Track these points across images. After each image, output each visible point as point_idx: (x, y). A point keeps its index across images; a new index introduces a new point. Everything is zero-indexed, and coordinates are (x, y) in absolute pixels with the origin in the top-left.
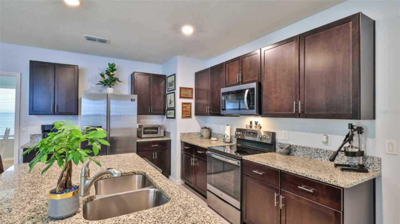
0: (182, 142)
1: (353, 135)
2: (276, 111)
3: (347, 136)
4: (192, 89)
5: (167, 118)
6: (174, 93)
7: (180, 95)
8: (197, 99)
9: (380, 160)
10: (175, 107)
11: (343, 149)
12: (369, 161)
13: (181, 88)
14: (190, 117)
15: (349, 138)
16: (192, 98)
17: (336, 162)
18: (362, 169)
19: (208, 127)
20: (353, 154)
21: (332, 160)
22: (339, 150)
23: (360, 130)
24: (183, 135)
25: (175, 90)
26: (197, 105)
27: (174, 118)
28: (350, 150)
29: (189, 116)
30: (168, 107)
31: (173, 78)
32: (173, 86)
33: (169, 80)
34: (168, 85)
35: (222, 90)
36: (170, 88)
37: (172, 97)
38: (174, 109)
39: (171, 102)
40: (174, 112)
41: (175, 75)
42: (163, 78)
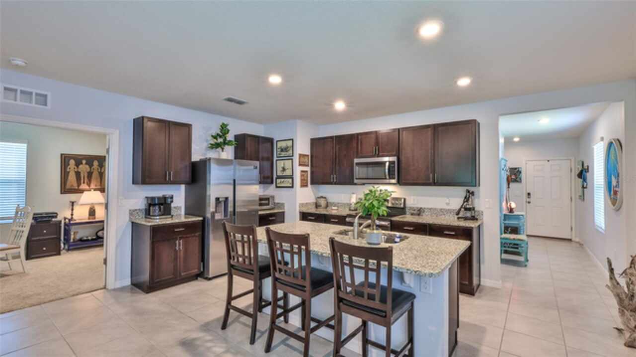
0: (300, 213)
1: (469, 197)
2: (413, 180)
3: (465, 198)
4: (308, 156)
5: (277, 187)
6: (292, 159)
7: (300, 162)
8: (312, 166)
9: (482, 212)
10: (293, 175)
11: (463, 206)
12: (476, 213)
13: (301, 155)
14: (307, 186)
15: (467, 199)
16: (308, 166)
17: (460, 215)
18: (473, 218)
19: (324, 196)
20: (469, 209)
21: (458, 214)
22: (462, 207)
23: (473, 193)
24: (302, 205)
25: (293, 156)
26: (312, 173)
27: (292, 187)
28: (468, 206)
29: (305, 184)
30: (278, 174)
31: (289, 143)
32: (290, 152)
33: (280, 144)
34: (279, 150)
35: (356, 161)
36: (283, 154)
37: (288, 164)
38: (291, 177)
39: (284, 169)
40: (290, 180)
41: (292, 140)
42: (270, 141)
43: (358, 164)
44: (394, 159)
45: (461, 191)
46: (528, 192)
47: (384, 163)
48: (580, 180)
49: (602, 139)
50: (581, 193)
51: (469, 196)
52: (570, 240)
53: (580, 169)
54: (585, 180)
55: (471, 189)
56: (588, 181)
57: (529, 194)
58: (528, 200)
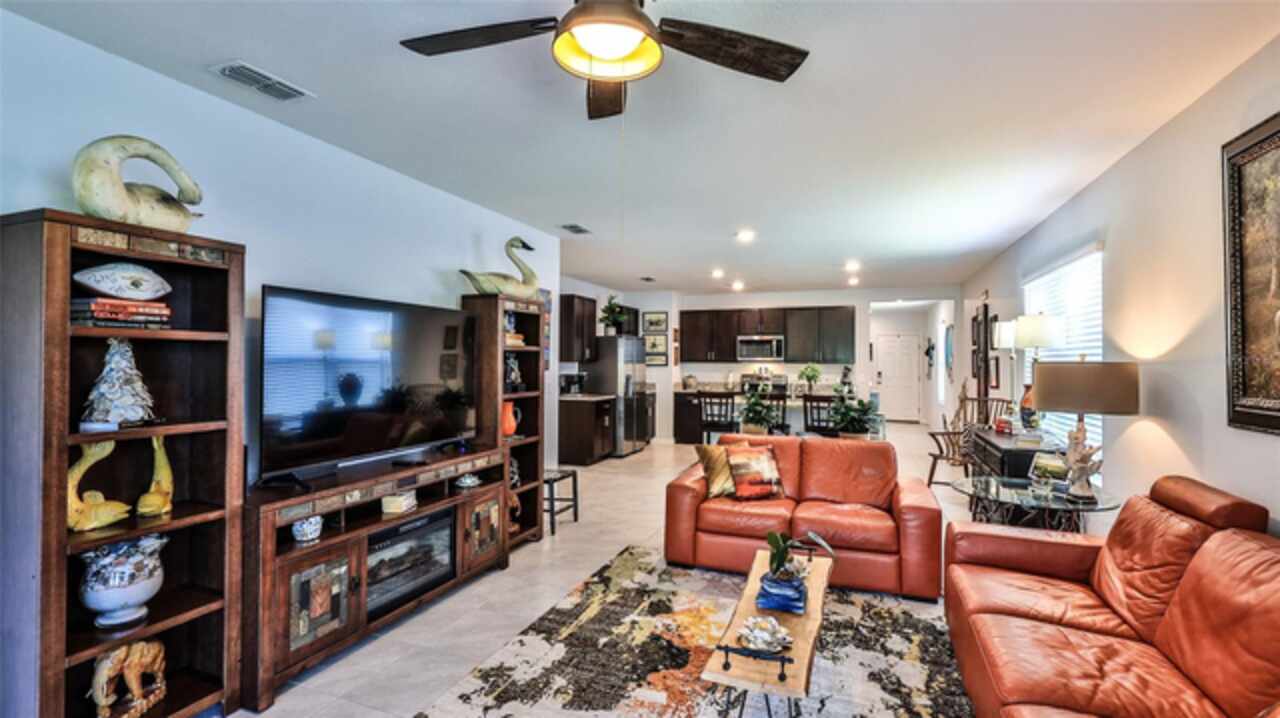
0: (674, 393)
4: (679, 330)
5: (646, 365)
6: (666, 335)
7: (674, 338)
8: (682, 342)
10: (665, 352)
13: (675, 330)
15: (845, 375)
16: (679, 341)
19: (691, 373)
24: (675, 385)
25: (667, 331)
26: (682, 349)
27: (666, 365)
29: (678, 362)
30: (650, 351)
31: (663, 317)
32: (663, 327)
33: (648, 317)
34: (647, 324)
35: (740, 338)
36: (652, 328)
37: (660, 340)
38: (665, 354)
39: (654, 345)
40: (664, 358)
41: (666, 313)
42: (635, 312)
43: (742, 342)
44: (781, 337)
45: (839, 369)
46: (879, 370)
47: (770, 342)
48: (927, 358)
49: (944, 322)
50: (926, 371)
51: (847, 372)
52: (917, 423)
53: (927, 346)
54: (931, 358)
55: (850, 366)
56: (934, 358)
57: (880, 374)
58: (879, 380)
